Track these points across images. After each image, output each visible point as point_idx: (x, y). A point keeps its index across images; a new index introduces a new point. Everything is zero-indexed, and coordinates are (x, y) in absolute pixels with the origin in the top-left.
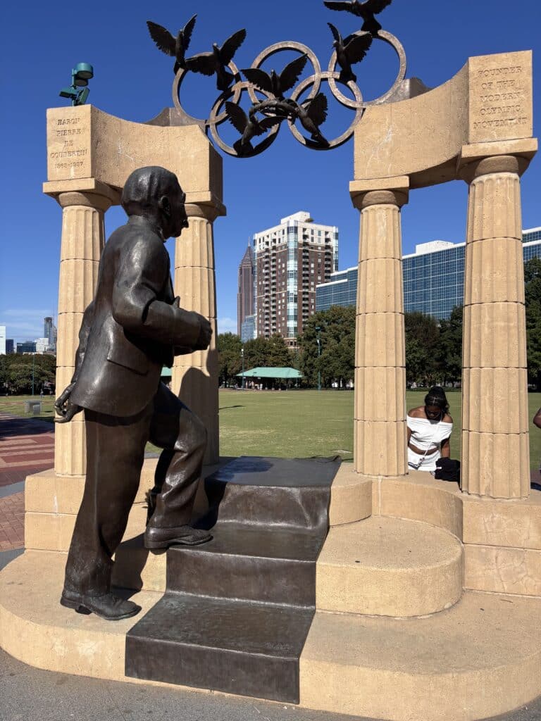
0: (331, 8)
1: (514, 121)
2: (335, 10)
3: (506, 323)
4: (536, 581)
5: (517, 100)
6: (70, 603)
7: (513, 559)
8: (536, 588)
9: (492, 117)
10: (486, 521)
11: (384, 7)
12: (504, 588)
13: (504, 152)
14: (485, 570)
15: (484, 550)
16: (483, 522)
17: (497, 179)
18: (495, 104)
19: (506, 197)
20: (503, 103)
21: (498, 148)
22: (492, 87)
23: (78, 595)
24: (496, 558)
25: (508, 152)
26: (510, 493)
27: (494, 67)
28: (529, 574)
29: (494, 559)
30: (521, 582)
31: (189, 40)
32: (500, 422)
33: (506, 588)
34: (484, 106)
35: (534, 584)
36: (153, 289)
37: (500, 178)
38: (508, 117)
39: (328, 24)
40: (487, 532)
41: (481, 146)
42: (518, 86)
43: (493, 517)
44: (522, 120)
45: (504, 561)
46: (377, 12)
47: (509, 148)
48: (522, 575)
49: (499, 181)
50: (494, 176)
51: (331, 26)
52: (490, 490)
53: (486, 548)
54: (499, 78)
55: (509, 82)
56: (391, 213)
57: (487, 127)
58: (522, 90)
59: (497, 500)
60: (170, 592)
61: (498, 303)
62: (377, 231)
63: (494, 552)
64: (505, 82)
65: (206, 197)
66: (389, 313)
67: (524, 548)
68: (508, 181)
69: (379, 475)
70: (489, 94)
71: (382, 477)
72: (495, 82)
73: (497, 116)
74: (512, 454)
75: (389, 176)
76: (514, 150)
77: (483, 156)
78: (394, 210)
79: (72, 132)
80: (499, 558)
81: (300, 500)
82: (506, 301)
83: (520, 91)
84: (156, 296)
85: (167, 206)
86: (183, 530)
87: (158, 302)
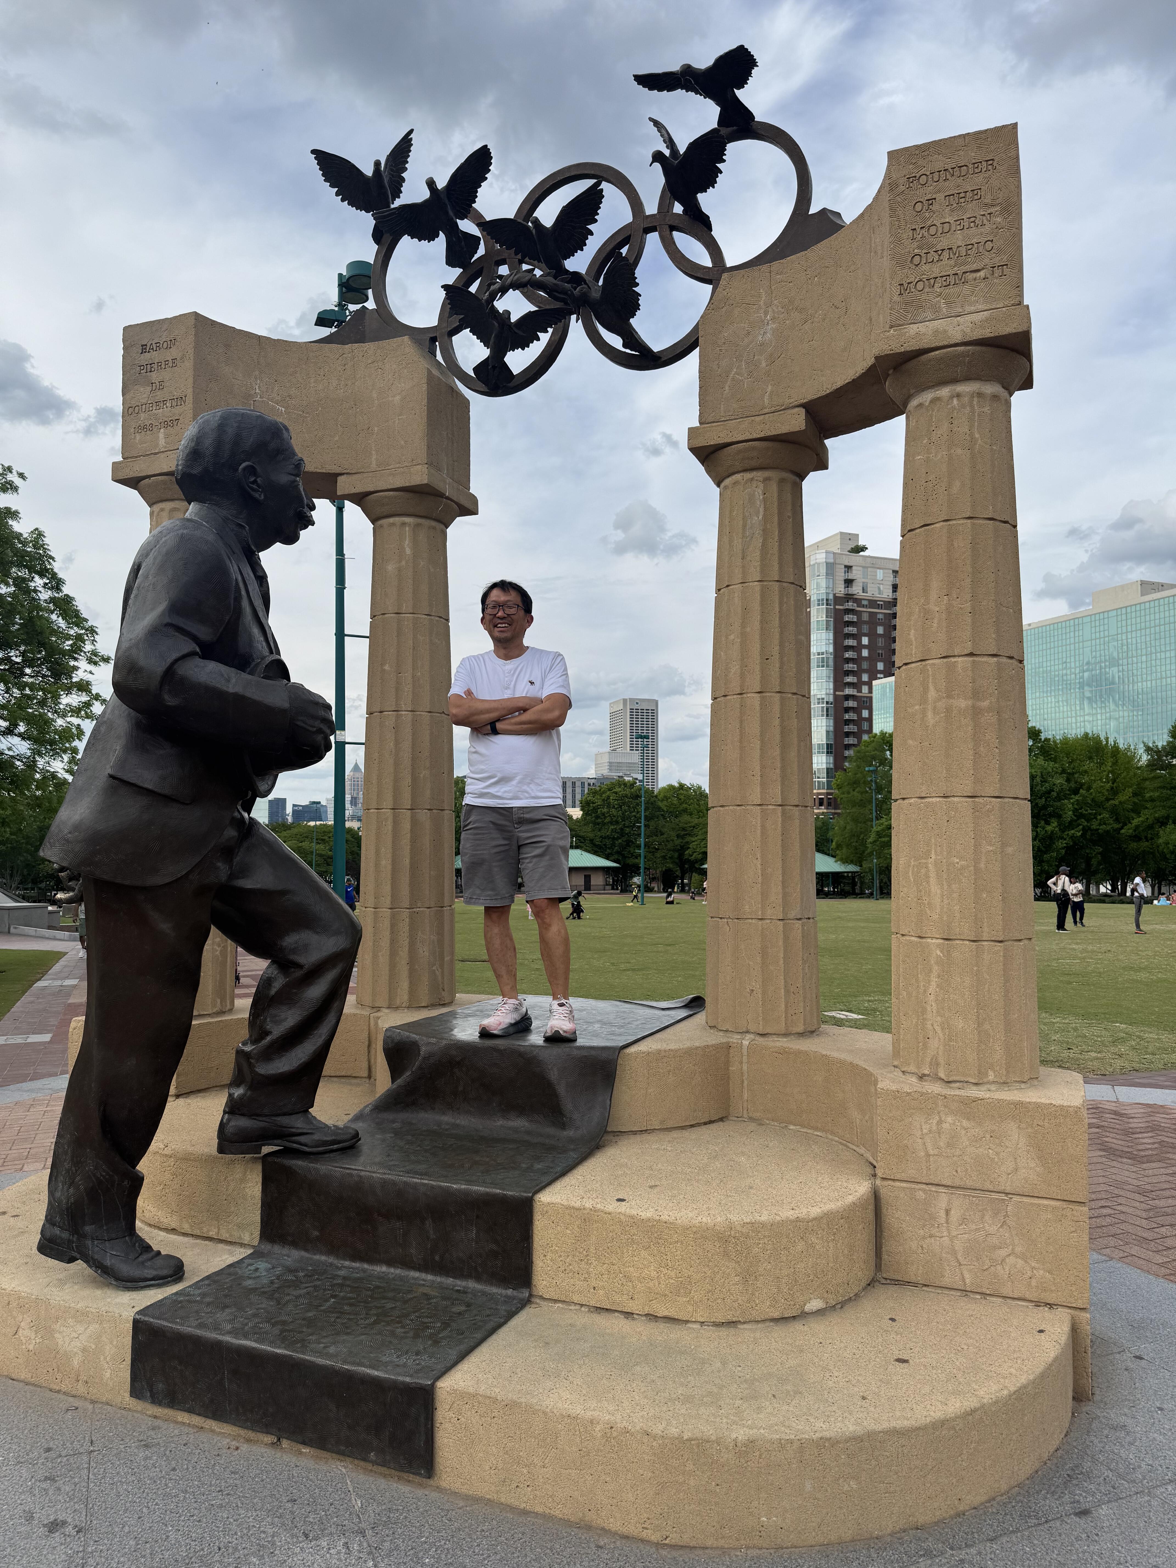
0: (651, 88)
1: (982, 274)
2: (660, 90)
3: (970, 703)
4: (1033, 1268)
5: (987, 228)
6: (52, 1249)
7: (983, 1217)
8: (1034, 1283)
9: (936, 270)
10: (925, 1131)
11: (750, 74)
12: (964, 1280)
13: (958, 337)
14: (924, 1238)
15: (921, 1195)
16: (919, 1134)
17: (952, 397)
18: (944, 243)
19: (972, 435)
20: (958, 239)
21: (945, 331)
22: (933, 208)
23: (65, 1235)
24: (947, 1212)
25: (968, 339)
26: (982, 1073)
27: (939, 166)
28: (1018, 1249)
29: (942, 1214)
30: (999, 1267)
31: (403, 180)
32: (957, 915)
33: (968, 1281)
34: (919, 247)
35: (1029, 1274)
36: (195, 639)
37: (958, 396)
38: (967, 268)
39: (651, 119)
40: (928, 1155)
41: (913, 329)
42: (988, 200)
43: (940, 1122)
44: (997, 272)
45: (963, 1221)
46: (741, 84)
47: (968, 330)
48: (1003, 1252)
49: (955, 401)
50: (944, 392)
51: (656, 123)
52: (938, 1064)
53: (924, 1191)
54: (951, 186)
55: (969, 194)
56: (774, 487)
57: (926, 290)
58: (998, 208)
59: (953, 1085)
60: (267, 1247)
61: (953, 660)
62: (744, 526)
63: (943, 1200)
64: (962, 195)
65: (419, 476)
66: (768, 694)
67: (1007, 1194)
68: (976, 399)
69: (747, 1032)
70: (929, 223)
71: (752, 1036)
72: (940, 197)
73: (946, 266)
74: (986, 986)
75: (766, 411)
76: (978, 334)
77: (916, 350)
78: (782, 481)
79: (163, 366)
80: (953, 1212)
81: (554, 1075)
82: (971, 654)
83: (992, 210)
84: (198, 650)
85: (255, 482)
86: (297, 1123)
87: (198, 661)
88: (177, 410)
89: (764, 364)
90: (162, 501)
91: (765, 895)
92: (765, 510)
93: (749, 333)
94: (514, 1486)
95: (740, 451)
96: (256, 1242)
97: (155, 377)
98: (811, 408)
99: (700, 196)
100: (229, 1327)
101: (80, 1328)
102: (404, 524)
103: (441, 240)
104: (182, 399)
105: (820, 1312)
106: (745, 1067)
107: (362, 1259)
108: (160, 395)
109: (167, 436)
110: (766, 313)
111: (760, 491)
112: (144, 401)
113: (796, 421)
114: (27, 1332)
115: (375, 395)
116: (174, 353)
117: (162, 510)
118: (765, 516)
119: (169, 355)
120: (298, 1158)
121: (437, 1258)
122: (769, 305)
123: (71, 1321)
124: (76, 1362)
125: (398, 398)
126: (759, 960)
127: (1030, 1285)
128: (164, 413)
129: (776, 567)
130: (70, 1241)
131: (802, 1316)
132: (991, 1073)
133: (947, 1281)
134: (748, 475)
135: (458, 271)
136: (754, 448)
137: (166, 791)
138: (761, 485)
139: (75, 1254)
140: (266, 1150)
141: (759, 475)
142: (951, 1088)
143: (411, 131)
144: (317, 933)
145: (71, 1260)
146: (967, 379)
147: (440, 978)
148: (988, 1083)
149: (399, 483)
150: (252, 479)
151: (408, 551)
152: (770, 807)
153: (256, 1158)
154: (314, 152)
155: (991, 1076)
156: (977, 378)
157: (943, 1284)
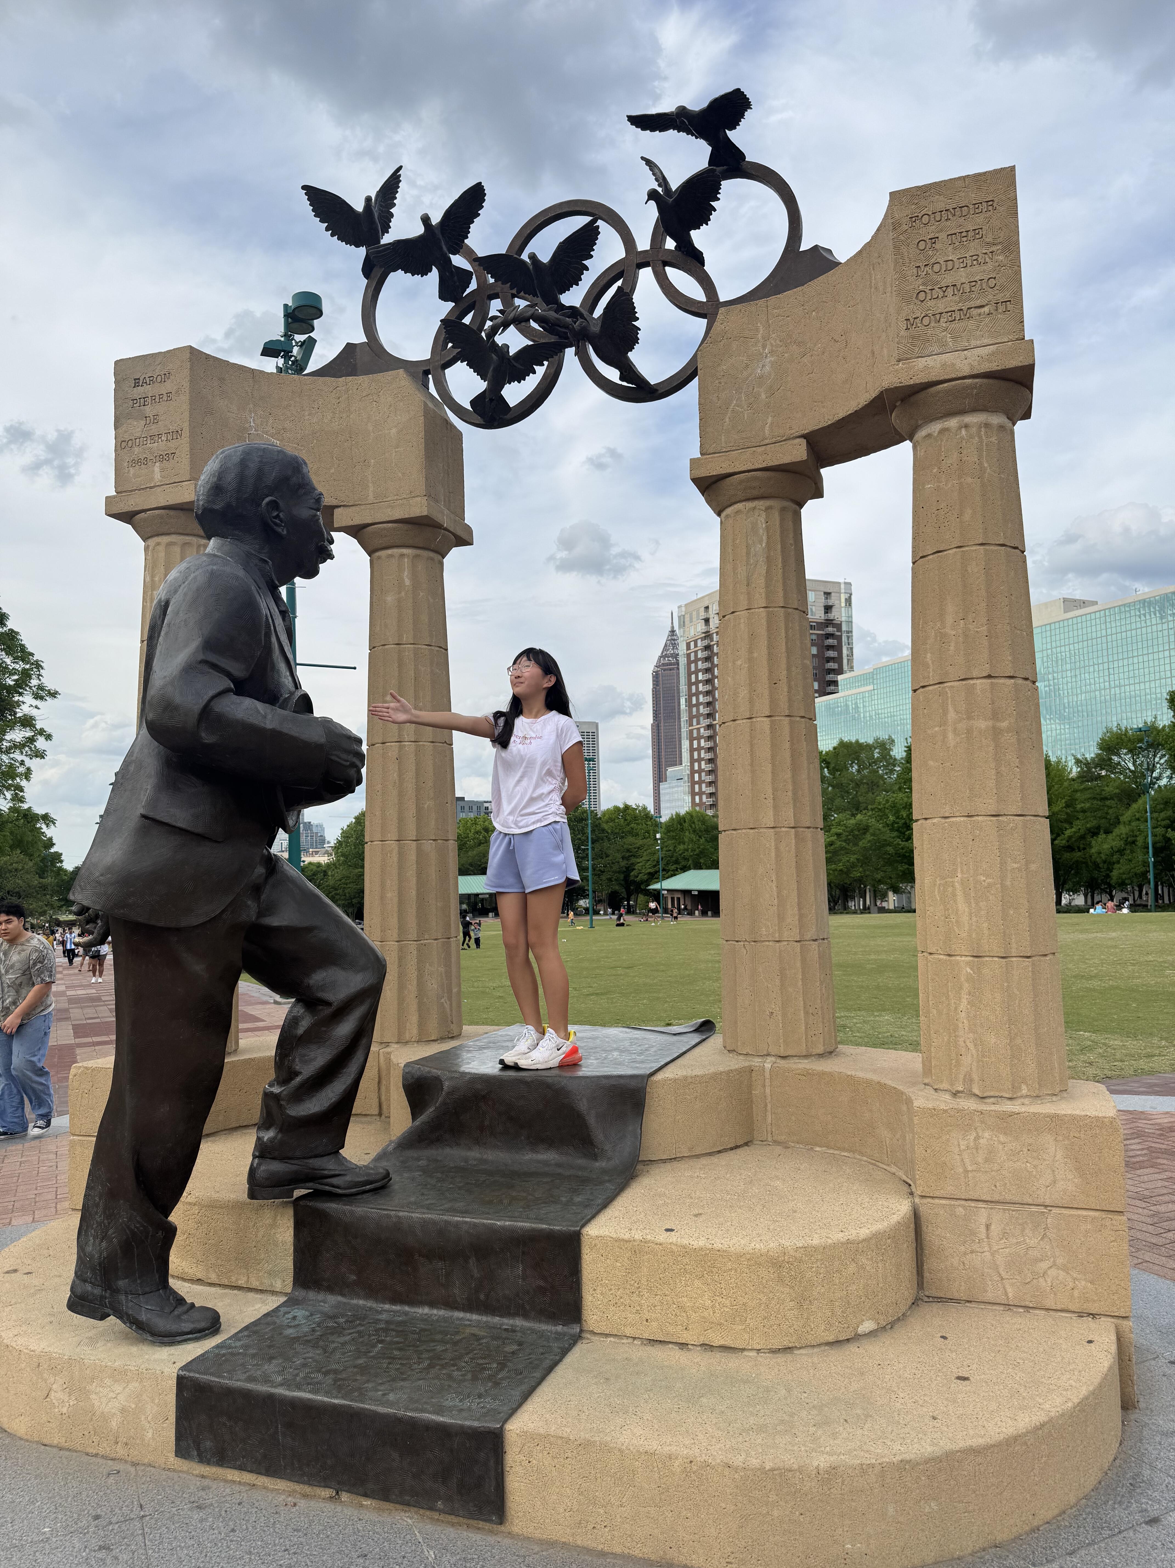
0: (644, 129)
1: (986, 310)
2: (653, 130)
3: (990, 723)
4: (1075, 1279)
5: (990, 266)
6: (83, 1306)
7: (1023, 1230)
8: (1076, 1293)
9: (941, 306)
10: (962, 1147)
11: (742, 116)
12: (1006, 1294)
13: (966, 371)
14: (965, 1254)
15: (960, 1211)
16: (956, 1150)
17: (960, 428)
18: (948, 280)
19: (981, 464)
20: (961, 276)
21: (953, 365)
22: (937, 246)
23: (97, 1291)
24: (988, 1227)
25: (975, 372)
26: (1015, 1088)
27: (941, 206)
28: (1060, 1261)
29: (983, 1229)
30: (1041, 1280)
31: (392, 215)
32: (986, 932)
33: (1010, 1295)
34: (924, 284)
35: (1071, 1285)
36: (229, 675)
37: (966, 426)
38: (973, 304)
39: (643, 158)
40: (966, 1171)
41: (921, 363)
42: (989, 239)
43: (977, 1138)
44: (1001, 308)
45: (1005, 1235)
46: (733, 125)
47: (976, 363)
48: (1044, 1265)
49: (963, 432)
50: (953, 423)
51: (649, 162)
52: (971, 1080)
53: (964, 1207)
54: (952, 226)
55: (971, 234)
56: (776, 516)
57: (932, 324)
58: (999, 247)
59: (987, 1100)
60: (301, 1293)
61: (972, 682)
62: (748, 553)
63: (983, 1214)
64: (964, 234)
65: (418, 508)
66: (777, 718)
67: (1046, 1206)
68: (983, 429)
69: (768, 1055)
70: (933, 261)
71: (773, 1059)
72: (942, 236)
73: (950, 302)
74: (1017, 1002)
75: (767, 441)
76: (986, 367)
77: (925, 383)
78: (783, 510)
79: (157, 400)
80: (993, 1227)
81: (583, 1106)
82: (989, 677)
83: (994, 248)
84: (232, 686)
85: (277, 516)
86: (328, 1165)
87: (234, 697)
88: (173, 444)
89: (763, 396)
90: (158, 535)
91: (781, 917)
92: (768, 538)
93: (747, 366)
94: (590, 1527)
95: (741, 482)
96: (289, 1290)
97: (148, 410)
98: (812, 439)
99: (694, 234)
100: (279, 1379)
101: (118, 1388)
102: (402, 555)
103: (435, 273)
104: (178, 433)
105: (872, 1334)
106: (768, 1090)
107: (402, 1302)
108: (154, 429)
109: (162, 470)
110: (764, 347)
111: (762, 519)
112: (138, 435)
113: (798, 452)
114: (60, 1395)
115: (370, 428)
116: (168, 386)
117: (158, 544)
118: (768, 543)
119: (164, 389)
120: (331, 1201)
121: (482, 1297)
122: (766, 338)
123: (108, 1381)
124: (114, 1424)
125: (394, 431)
126: (777, 982)
127: (1072, 1296)
128: (160, 446)
129: (781, 594)
130: (102, 1297)
131: (857, 1337)
132: (1024, 1087)
133: (989, 1296)
134: (750, 505)
135: (451, 305)
136: (755, 478)
137: (199, 830)
138: (764, 514)
139: (107, 1310)
140: (298, 1193)
141: (761, 504)
142: (986, 1103)
143: (400, 168)
144: (344, 969)
145: (103, 1317)
146: (974, 410)
147: (448, 1010)
148: (1021, 1097)
149: (398, 514)
150: (275, 514)
151: (407, 582)
152: (783, 829)
153: (286, 1202)
154: (304, 187)
155: (1024, 1091)
156: (984, 409)
157: (985, 1299)
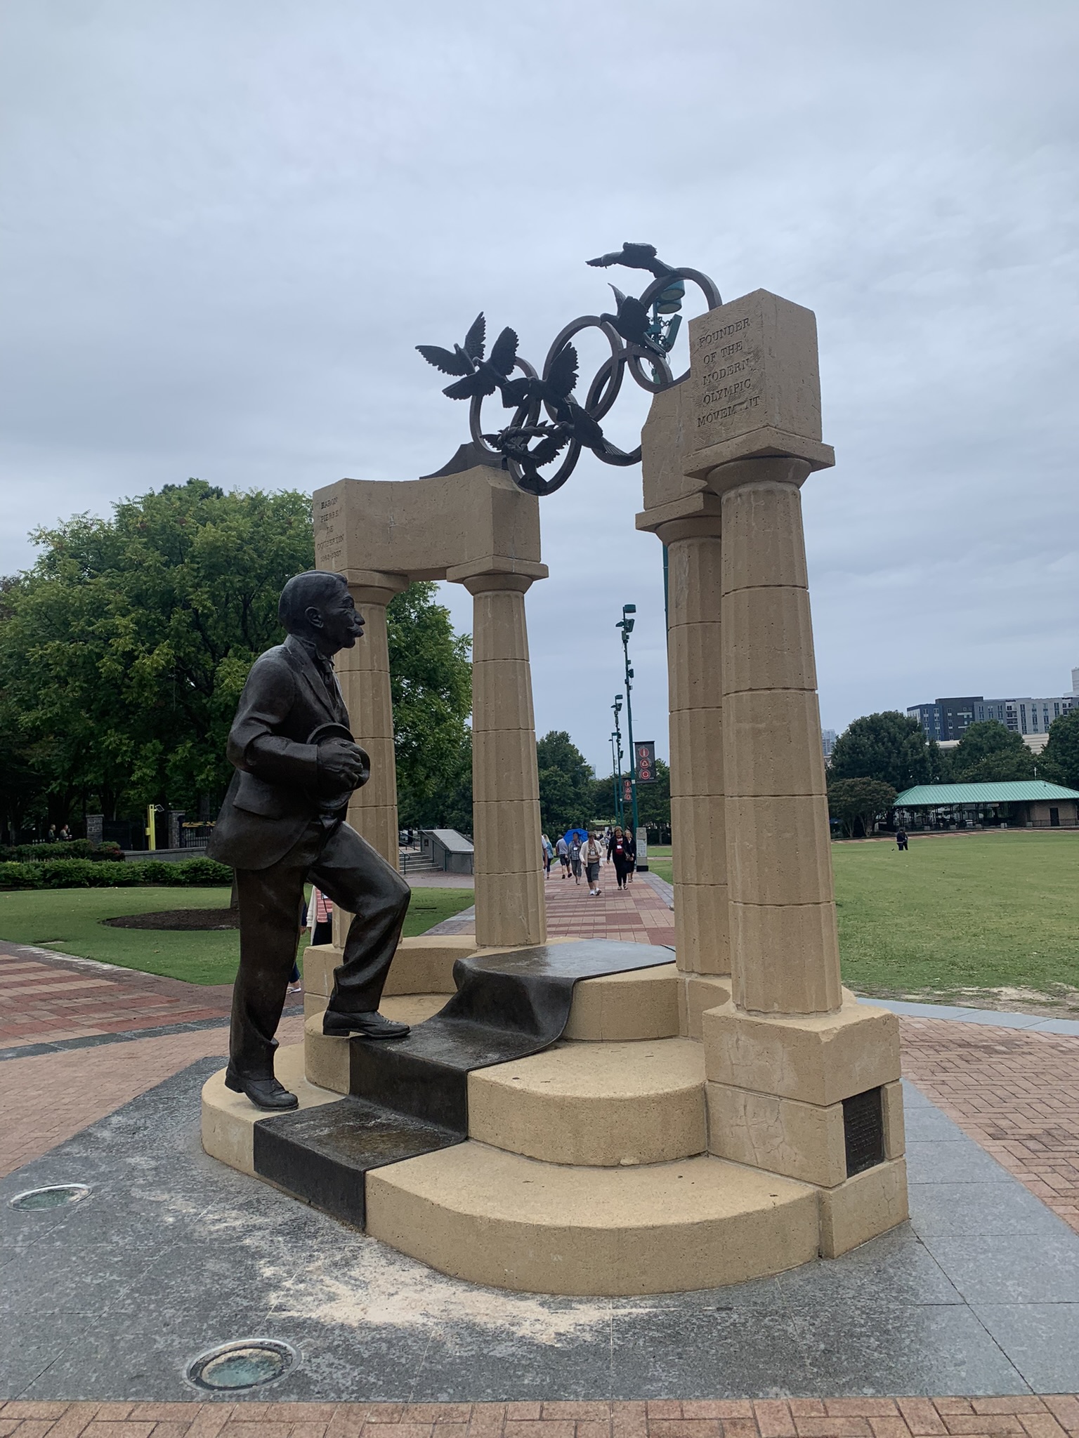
1: (745, 405)
4: (796, 1153)
5: (747, 371)
7: (765, 1112)
8: (797, 1165)
9: (718, 406)
10: (729, 1046)
12: (757, 1159)
14: (733, 1126)
15: (729, 1093)
16: (726, 1047)
17: (737, 497)
18: (722, 385)
19: (749, 524)
20: (730, 381)
21: (721, 452)
22: (714, 360)
23: (236, 1075)
24: (745, 1107)
26: (769, 1005)
27: (717, 328)
28: (787, 1139)
29: (742, 1108)
30: (776, 1151)
33: (759, 1160)
34: (708, 390)
35: (794, 1157)
36: (267, 724)
37: (740, 495)
38: (737, 402)
39: (610, 287)
40: (732, 1064)
42: (745, 350)
43: (738, 1040)
44: (754, 403)
45: (754, 1114)
48: (779, 1140)
49: (739, 500)
50: (733, 493)
52: (743, 997)
53: (732, 1091)
54: (724, 342)
55: (735, 347)
56: (696, 551)
57: (713, 421)
58: (752, 355)
59: (752, 1013)
61: (741, 694)
62: (676, 582)
63: (742, 1096)
64: (732, 347)
65: (487, 565)
66: (696, 710)
67: (780, 1096)
68: (752, 496)
69: (693, 972)
70: (713, 371)
72: (719, 351)
73: (723, 403)
74: (770, 939)
75: (683, 496)
77: (708, 468)
78: (706, 544)
79: (334, 515)
80: (748, 1108)
81: (532, 995)
83: (749, 357)
84: (269, 730)
85: (317, 618)
86: (368, 1017)
87: (269, 738)
88: (338, 546)
89: (681, 460)
92: (691, 570)
96: (346, 1092)
97: (329, 523)
101: (239, 1128)
102: (486, 597)
104: (341, 537)
105: (633, 1166)
108: (332, 535)
109: (337, 562)
110: (679, 422)
111: (688, 555)
112: (324, 540)
114: (218, 1130)
115: (464, 510)
116: (335, 508)
118: (691, 574)
124: (235, 1150)
127: (794, 1166)
128: (334, 547)
129: (700, 613)
130: (238, 1079)
131: (618, 1166)
132: (776, 1005)
133: (746, 1159)
134: (678, 544)
136: (676, 525)
137: (266, 812)
138: (687, 550)
139: (242, 1089)
140: (352, 1034)
141: (684, 543)
142: (751, 1015)
143: (482, 313)
144: (376, 896)
145: (240, 1091)
146: (744, 483)
147: (525, 924)
148: (774, 1012)
150: (315, 616)
154: (417, 348)
155: (776, 1007)
156: (751, 481)
157: (745, 1161)
